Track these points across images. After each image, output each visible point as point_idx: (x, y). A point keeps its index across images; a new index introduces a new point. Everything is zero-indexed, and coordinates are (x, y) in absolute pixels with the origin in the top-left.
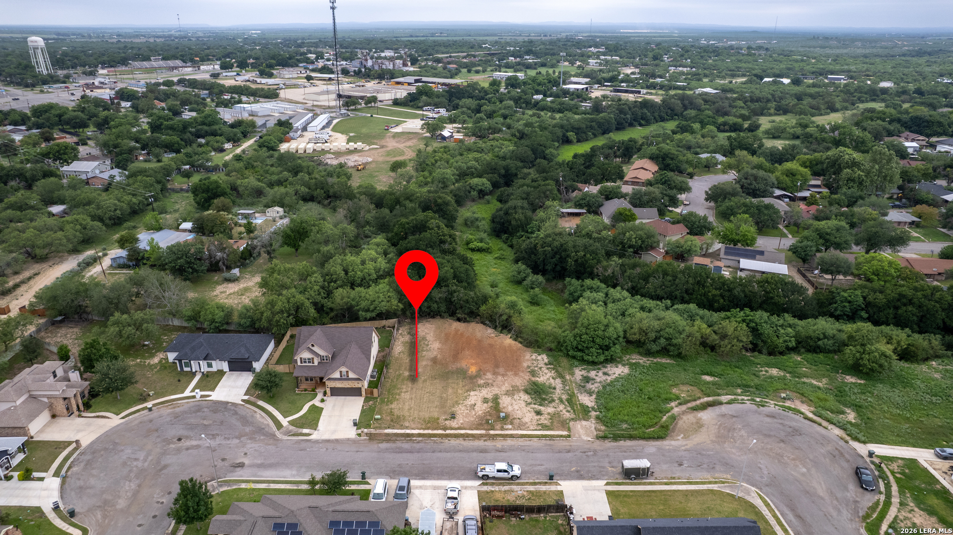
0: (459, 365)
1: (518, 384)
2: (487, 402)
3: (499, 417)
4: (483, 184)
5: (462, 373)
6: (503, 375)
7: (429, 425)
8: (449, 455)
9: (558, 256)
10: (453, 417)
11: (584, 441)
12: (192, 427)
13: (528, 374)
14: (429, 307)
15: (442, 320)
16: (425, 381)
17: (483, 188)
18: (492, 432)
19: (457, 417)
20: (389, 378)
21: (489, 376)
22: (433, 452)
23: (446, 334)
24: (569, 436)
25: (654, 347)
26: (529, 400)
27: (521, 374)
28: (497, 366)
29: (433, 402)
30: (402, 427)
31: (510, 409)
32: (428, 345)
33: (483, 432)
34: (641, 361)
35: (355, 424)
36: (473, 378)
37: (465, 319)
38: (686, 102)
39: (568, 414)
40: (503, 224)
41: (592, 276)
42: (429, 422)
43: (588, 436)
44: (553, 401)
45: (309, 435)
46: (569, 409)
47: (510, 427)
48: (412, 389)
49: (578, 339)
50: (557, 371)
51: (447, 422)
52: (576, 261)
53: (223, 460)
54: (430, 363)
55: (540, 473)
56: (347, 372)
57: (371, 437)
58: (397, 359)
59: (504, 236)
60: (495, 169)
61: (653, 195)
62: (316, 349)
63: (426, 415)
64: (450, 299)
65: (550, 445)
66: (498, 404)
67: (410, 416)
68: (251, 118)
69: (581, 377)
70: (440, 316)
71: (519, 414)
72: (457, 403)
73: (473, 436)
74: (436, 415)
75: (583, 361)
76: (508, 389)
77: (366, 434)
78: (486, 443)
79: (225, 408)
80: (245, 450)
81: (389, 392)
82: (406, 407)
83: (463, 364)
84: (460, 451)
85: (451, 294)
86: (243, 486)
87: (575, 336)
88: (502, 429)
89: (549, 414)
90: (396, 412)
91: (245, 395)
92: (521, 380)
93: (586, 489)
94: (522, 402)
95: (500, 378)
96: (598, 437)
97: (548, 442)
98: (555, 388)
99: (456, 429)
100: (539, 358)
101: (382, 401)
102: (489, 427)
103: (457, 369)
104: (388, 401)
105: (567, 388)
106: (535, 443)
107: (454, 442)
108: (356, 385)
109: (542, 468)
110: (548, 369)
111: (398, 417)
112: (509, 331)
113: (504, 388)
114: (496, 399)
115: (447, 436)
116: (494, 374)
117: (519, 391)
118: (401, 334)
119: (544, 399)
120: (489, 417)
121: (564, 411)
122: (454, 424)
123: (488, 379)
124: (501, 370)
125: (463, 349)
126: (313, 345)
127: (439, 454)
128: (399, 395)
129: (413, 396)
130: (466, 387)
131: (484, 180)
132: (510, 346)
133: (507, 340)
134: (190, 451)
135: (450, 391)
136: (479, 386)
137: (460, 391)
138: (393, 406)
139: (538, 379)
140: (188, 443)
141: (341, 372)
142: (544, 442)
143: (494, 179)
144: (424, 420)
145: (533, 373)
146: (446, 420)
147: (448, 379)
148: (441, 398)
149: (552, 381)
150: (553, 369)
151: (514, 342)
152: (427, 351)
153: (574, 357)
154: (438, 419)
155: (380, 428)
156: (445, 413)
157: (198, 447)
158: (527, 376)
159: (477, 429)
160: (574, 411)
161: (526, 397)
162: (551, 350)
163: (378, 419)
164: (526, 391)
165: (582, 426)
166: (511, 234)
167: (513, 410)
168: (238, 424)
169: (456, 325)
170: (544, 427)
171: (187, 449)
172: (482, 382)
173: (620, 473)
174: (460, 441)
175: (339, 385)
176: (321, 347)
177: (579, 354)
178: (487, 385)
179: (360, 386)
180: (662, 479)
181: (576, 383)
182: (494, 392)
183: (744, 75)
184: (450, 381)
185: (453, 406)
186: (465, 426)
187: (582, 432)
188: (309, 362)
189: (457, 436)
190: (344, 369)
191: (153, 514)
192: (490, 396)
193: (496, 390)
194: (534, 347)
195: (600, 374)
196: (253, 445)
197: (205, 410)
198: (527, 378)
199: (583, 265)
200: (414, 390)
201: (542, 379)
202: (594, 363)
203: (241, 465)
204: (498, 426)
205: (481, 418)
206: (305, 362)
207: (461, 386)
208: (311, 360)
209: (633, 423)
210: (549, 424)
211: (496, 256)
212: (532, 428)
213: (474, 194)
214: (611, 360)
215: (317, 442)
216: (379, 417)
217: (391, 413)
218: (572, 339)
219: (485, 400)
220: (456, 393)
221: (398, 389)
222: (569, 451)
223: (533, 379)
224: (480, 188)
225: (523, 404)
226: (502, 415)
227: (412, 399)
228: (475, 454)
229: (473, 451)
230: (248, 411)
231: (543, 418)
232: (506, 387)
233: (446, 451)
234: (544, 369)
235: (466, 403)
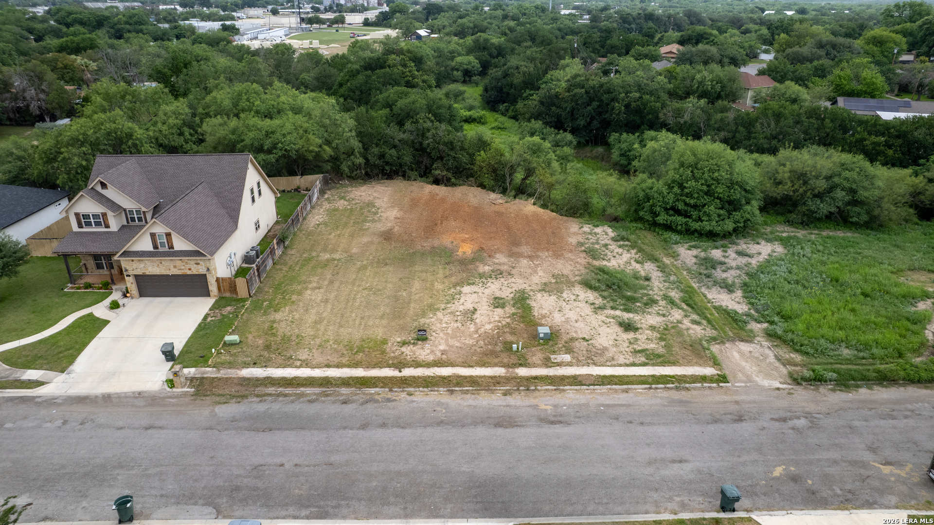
0: (436, 243)
1: (566, 272)
2: (503, 306)
3: (535, 336)
4: (470, 63)
5: (447, 256)
6: (530, 257)
7: (360, 356)
8: (406, 435)
10: (422, 336)
11: (762, 388)
13: (583, 255)
14: (382, 156)
15: (405, 182)
16: (363, 268)
17: (469, 67)
18: (522, 372)
19: (432, 337)
20: (285, 264)
21: (501, 258)
22: (364, 426)
23: (412, 200)
24: (723, 379)
26: (599, 301)
27: (569, 254)
28: (515, 243)
29: (376, 307)
30: (288, 362)
31: (558, 318)
32: (376, 213)
33: (500, 371)
34: (799, 235)
35: (168, 354)
36: (465, 263)
37: (449, 180)
39: (698, 328)
40: (501, 89)
42: (360, 349)
43: (768, 376)
44: (652, 302)
45: (39, 383)
46: (695, 317)
47: (567, 358)
48: (331, 282)
50: (640, 250)
51: (407, 350)
54: (376, 240)
56: (169, 236)
57: (201, 387)
58: (310, 234)
59: (502, 107)
60: (484, 48)
63: (354, 333)
65: (682, 402)
66: (527, 309)
67: (315, 337)
69: (694, 260)
70: (404, 176)
71: (582, 329)
72: (433, 308)
73: (473, 381)
74: (380, 333)
75: (689, 233)
76: (544, 280)
77: (192, 379)
78: (511, 400)
81: (277, 287)
82: (312, 317)
83: (446, 241)
84: (441, 423)
85: (423, 134)
88: (547, 363)
89: (653, 328)
90: (283, 329)
92: (571, 266)
94: (582, 305)
95: (524, 262)
96: (796, 380)
97: (676, 395)
98: (647, 279)
99: (428, 365)
100: (598, 230)
101: (257, 306)
102: (514, 360)
103: (433, 248)
104: (269, 307)
105: (672, 278)
106: (639, 396)
107: (422, 398)
108: (194, 268)
109: (685, 471)
110: (620, 247)
111: (286, 339)
112: (531, 195)
113: (536, 279)
114: (522, 300)
115: (405, 382)
116: (510, 256)
117: (570, 284)
118: (328, 199)
119: (632, 300)
120: (509, 338)
121: (687, 323)
122: (423, 352)
123: (500, 264)
124: (525, 249)
125: (444, 218)
127: (378, 435)
128: (300, 293)
129: (332, 296)
130: (453, 279)
131: (471, 58)
132: (535, 214)
133: (528, 207)
135: (417, 285)
136: (481, 276)
137: (439, 286)
138: (278, 316)
139: (605, 263)
141: (154, 236)
142: (661, 394)
143: (484, 59)
144: (349, 347)
145: (592, 253)
146: (404, 343)
147: (412, 264)
148: (396, 299)
149: (638, 266)
150: (633, 247)
151: (541, 210)
152: (374, 221)
153: (668, 227)
154: (385, 342)
155: (231, 365)
156: (402, 328)
158: (583, 260)
159: (483, 365)
160: (709, 322)
161: (591, 296)
162: (616, 219)
163: (232, 344)
164: (587, 285)
165: (740, 352)
167: (567, 321)
169: (429, 189)
170: (652, 358)
172: (487, 268)
174: (440, 396)
178: (498, 274)
179: (201, 270)
181: (689, 271)
182: (516, 287)
184: (417, 268)
185: (424, 314)
186: (453, 357)
187: (749, 367)
189: (429, 383)
192: (507, 295)
193: (519, 284)
194: (581, 216)
195: (731, 253)
198: (583, 261)
199: (638, 111)
200: (337, 284)
201: (614, 263)
202: (711, 236)
204: (537, 356)
205: (492, 339)
207: (441, 275)
209: (867, 348)
210: (661, 350)
211: (493, 125)
212: (621, 360)
213: (458, 74)
214: (743, 230)
215: (51, 402)
216: (235, 338)
217: (271, 330)
219: (498, 303)
220: (431, 289)
221: (299, 283)
222: (740, 419)
223: (596, 263)
224: (465, 67)
225: (588, 310)
226: (543, 330)
227: (327, 301)
228: (481, 432)
229: (475, 423)
231: (642, 336)
232: (540, 277)
233: (400, 423)
234: (613, 246)
235: (452, 307)
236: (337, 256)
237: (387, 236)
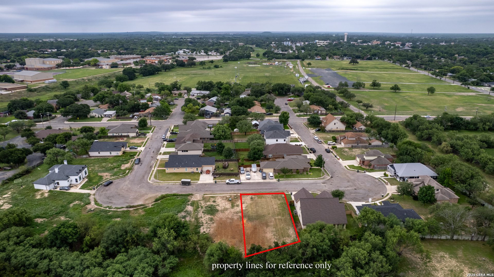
1: (221, 214)
2: (237, 205)
5: (250, 219)
6: (228, 218)
13: (215, 219)
16: (269, 214)
19: (250, 199)
21: (235, 218)
26: (217, 206)
27: (218, 219)
28: (231, 222)
29: (262, 204)
31: (227, 203)
39: (201, 202)
44: (206, 207)
47: (227, 197)
50: (199, 221)
51: (254, 197)
69: (187, 218)
71: (223, 201)
72: (251, 204)
76: (227, 211)
83: (250, 224)
88: (231, 196)
92: (219, 216)
94: (221, 206)
95: (230, 217)
98: (203, 212)
102: (236, 196)
103: (253, 221)
105: (196, 213)
113: (228, 211)
114: (233, 206)
116: (233, 219)
117: (221, 211)
119: (210, 207)
120: (236, 199)
123: (236, 216)
124: (229, 220)
128: (279, 207)
130: (247, 212)
135: (255, 209)
136: (241, 212)
137: (250, 209)
139: (210, 216)
145: (212, 219)
147: (257, 216)
148: (258, 206)
149: (203, 216)
160: (198, 203)
161: (218, 208)
164: (217, 211)
170: (213, 197)
172: (239, 214)
178: (237, 213)
182: (233, 209)
184: (256, 214)
192: (236, 208)
193: (232, 210)
198: (216, 217)
200: (273, 210)
201: (208, 217)
205: (239, 199)
207: (250, 212)
210: (211, 198)
220: (252, 209)
221: (281, 209)
223: (212, 217)
227: (273, 206)
232: (227, 212)
235: (247, 205)
236: (276, 217)
237: (267, 225)
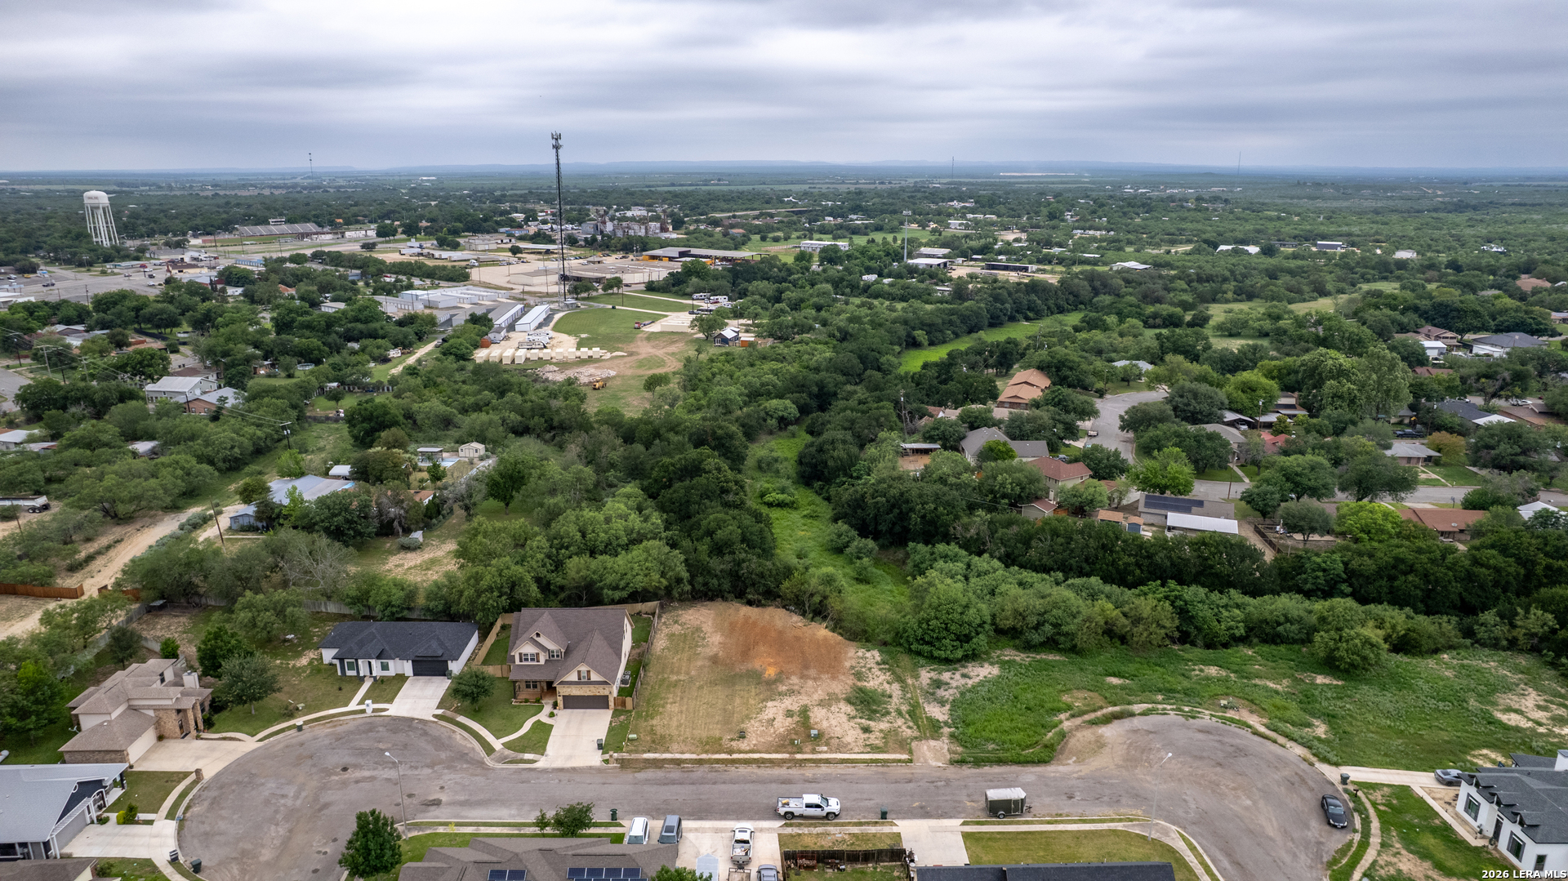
0: (750, 666)
1: (837, 691)
2: (792, 716)
3: (809, 736)
4: (786, 408)
5: (756, 677)
6: (815, 679)
7: (707, 747)
8: (736, 787)
9: (896, 511)
10: (742, 735)
11: (931, 766)
12: (362, 752)
13: (852, 677)
14: (706, 584)
15: (724, 604)
16: (701, 687)
17: (785, 414)
18: (799, 756)
19: (748, 735)
20: (648, 684)
21: (795, 680)
22: (715, 783)
23: (731, 624)
24: (911, 761)
25: (1036, 638)
26: (853, 713)
27: (842, 677)
28: (806, 667)
29: (713, 716)
30: (667, 751)
31: (825, 724)
32: (704, 638)
33: (786, 756)
34: (1018, 659)
35: (600, 746)
36: (770, 683)
37: (759, 601)
38: (1097, 284)
39: (909, 731)
40: (816, 466)
41: (947, 538)
42: (707, 743)
43: (938, 760)
44: (888, 713)
45: (534, 761)
46: (911, 724)
47: (825, 748)
48: (682, 698)
49: (924, 626)
50: (894, 673)
51: (734, 744)
52: (923, 517)
53: (410, 796)
54: (707, 663)
55: (868, 810)
56: (589, 672)
57: (624, 764)
58: (659, 658)
59: (818, 484)
60: (803, 386)
61: (1040, 422)
62: (542, 640)
63: (702, 733)
64: (737, 572)
65: (882, 773)
66: (807, 718)
67: (679, 736)
68: (427, 311)
69: (928, 681)
70: (723, 597)
71: (838, 732)
72: (748, 718)
73: (771, 761)
74: (717, 734)
75: (932, 658)
76: (822, 697)
77: (617, 760)
78: (790, 771)
79: (409, 726)
80: (441, 783)
81: (648, 702)
82: (674, 723)
83: (757, 664)
84: (753, 782)
85: (739, 564)
86: (441, 830)
87: (920, 623)
88: (814, 751)
89: (881, 731)
90: (659, 730)
91: (438, 708)
92: (841, 686)
93: (934, 831)
94: (842, 715)
95: (810, 683)
96: (953, 762)
97: (881, 769)
98: (890, 697)
99: (746, 752)
100: (868, 655)
101: (639, 716)
102: (795, 749)
103: (748, 670)
104: (647, 716)
105: (909, 695)
106: (861, 770)
107: (743, 770)
108: (601, 691)
109: (870, 804)
110: (880, 670)
111: (663, 737)
112: (825, 618)
113: (816, 697)
114: (804, 712)
115: (734, 762)
116: (801, 678)
117: (838, 700)
118: (665, 623)
119: (875, 712)
120: (794, 736)
121: (904, 727)
122: (744, 745)
123: (793, 684)
124: (812, 672)
125: (756, 643)
126: (538, 635)
127: (723, 787)
128: (663, 707)
129: (684, 708)
130: (761, 696)
131: (788, 402)
132: (825, 639)
133: (821, 631)
134: (360, 785)
135: (738, 701)
136: (780, 694)
137: (752, 702)
138: (654, 722)
139: (866, 683)
140: (358, 774)
141: (579, 672)
142: (873, 768)
143: (802, 401)
144: (701, 741)
145: (859, 676)
146: (732, 740)
147: (734, 684)
148: (725, 710)
149: (886, 686)
150: (889, 670)
151: (831, 634)
152: (703, 646)
153: (919, 653)
154: (720, 739)
155: (637, 752)
156: (730, 731)
157: (372, 779)
158: (851, 681)
159: (777, 752)
160: (918, 727)
161: (850, 709)
162: (885, 644)
163: (632, 740)
164: (849, 701)
165: (929, 747)
166: (828, 481)
167: (830, 726)
168: (430, 748)
169: (746, 611)
170: (875, 749)
171: (357, 782)
172: (784, 688)
173: (983, 810)
174: (753, 769)
175: (575, 691)
176: (549, 636)
177: (926, 648)
178: (791, 692)
179: (606, 693)
180: (1044, 816)
181: (921, 689)
182: (802, 703)
183: (1189, 241)
184: (737, 687)
185: (743, 722)
186: (760, 748)
187: (929, 755)
188: (532, 660)
189: (747, 762)
190: (584, 668)
191: (313, 868)
192: (795, 707)
193: (804, 700)
194: (860, 640)
195: (958, 676)
196: (452, 776)
197: (381, 729)
198: (850, 682)
199: (932, 522)
200: (686, 699)
201: (871, 683)
202: (947, 661)
203: (437, 803)
204: (808, 748)
205: (783, 737)
206: (526, 660)
207: (753, 694)
208: (536, 657)
209: (1004, 742)
210: (881, 745)
211: (805, 513)
212: (856, 750)
213: (773, 422)
214: (973, 657)
215: (545, 771)
216: (635, 736)
217: (652, 732)
218: (915, 627)
219: (789, 714)
220: (747, 703)
221: (661, 699)
222: (910, 781)
223: (859, 684)
224: (780, 414)
225: (844, 718)
226: (813, 732)
227: (681, 712)
228: (774, 786)
229: (771, 782)
230: (443, 730)
231: (872, 736)
232: (820, 694)
233: (732, 782)
234: (875, 671)
235: (760, 717)
236: (682, 677)
237: (714, 660)
